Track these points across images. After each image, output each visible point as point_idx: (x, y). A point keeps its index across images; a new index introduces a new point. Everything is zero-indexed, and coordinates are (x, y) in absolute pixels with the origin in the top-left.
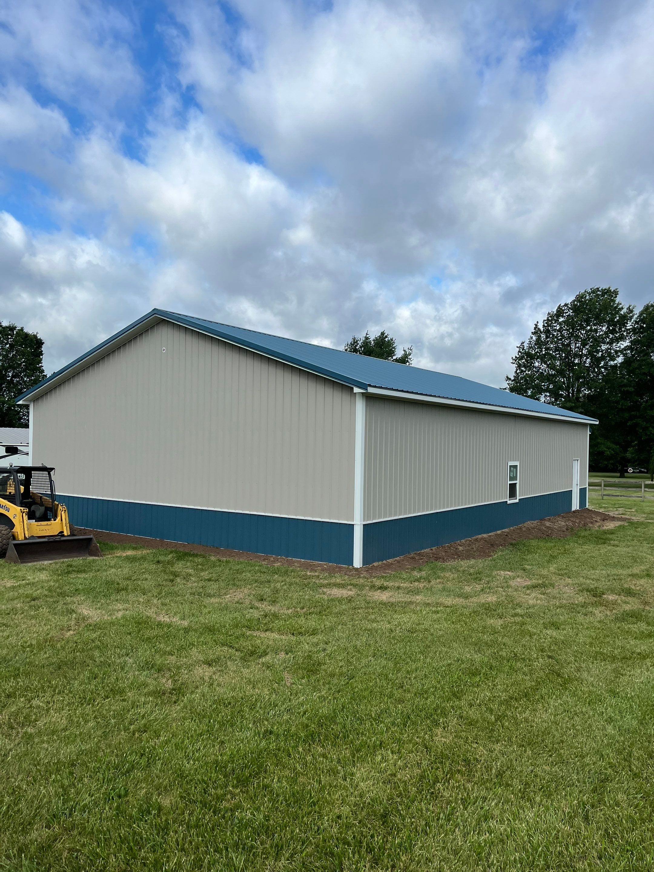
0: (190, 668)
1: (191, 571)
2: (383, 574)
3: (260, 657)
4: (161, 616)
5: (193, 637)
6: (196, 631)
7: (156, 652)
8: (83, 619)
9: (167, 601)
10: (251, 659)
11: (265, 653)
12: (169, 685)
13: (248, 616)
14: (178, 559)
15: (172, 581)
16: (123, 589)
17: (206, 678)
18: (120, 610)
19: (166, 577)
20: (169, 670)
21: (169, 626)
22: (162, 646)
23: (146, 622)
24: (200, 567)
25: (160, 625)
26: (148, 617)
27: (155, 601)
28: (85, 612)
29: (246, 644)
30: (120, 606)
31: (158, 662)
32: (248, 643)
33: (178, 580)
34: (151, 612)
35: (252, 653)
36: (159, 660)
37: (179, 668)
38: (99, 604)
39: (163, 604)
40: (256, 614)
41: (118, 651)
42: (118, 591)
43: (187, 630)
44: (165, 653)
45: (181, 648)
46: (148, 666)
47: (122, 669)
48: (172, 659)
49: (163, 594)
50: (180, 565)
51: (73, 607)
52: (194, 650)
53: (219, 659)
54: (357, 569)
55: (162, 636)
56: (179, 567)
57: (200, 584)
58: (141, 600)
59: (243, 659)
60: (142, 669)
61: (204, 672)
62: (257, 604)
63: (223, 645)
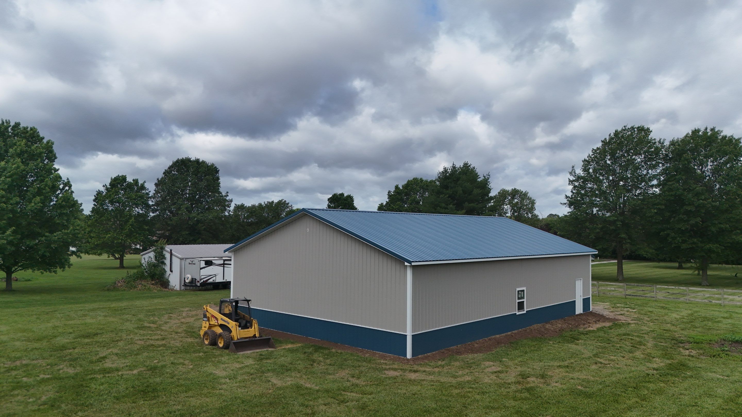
0: (318, 406)
1: (321, 359)
2: (421, 363)
3: (346, 403)
4: (307, 384)
5: (320, 394)
6: (321, 391)
7: (305, 400)
8: (275, 384)
9: (309, 377)
10: (341, 403)
11: (348, 402)
12: (310, 412)
13: (344, 385)
14: (315, 352)
15: (312, 365)
16: (289, 370)
17: (324, 410)
18: (289, 381)
19: (309, 363)
20: (310, 406)
21: (310, 389)
22: (307, 397)
23: (301, 387)
24: (326, 356)
25: (306, 388)
26: (301, 385)
27: (304, 377)
28: (275, 382)
29: (341, 398)
30: (288, 379)
31: (306, 404)
32: (342, 397)
33: (315, 364)
34: (302, 382)
35: (342, 402)
36: (306, 403)
37: (314, 406)
38: (280, 378)
39: (308, 378)
40: (348, 384)
41: (291, 399)
42: (287, 370)
43: (318, 391)
44: (309, 400)
45: (315, 399)
46: (303, 405)
47: (293, 406)
48: (311, 403)
49: (308, 372)
50: (316, 355)
51: (269, 379)
52: (320, 399)
53: (329, 403)
54: (408, 360)
55: (307, 394)
56: (315, 356)
57: (326, 367)
58: (298, 376)
59: (339, 404)
60: (300, 406)
61: (323, 408)
62: (350, 379)
63: (332, 398)
